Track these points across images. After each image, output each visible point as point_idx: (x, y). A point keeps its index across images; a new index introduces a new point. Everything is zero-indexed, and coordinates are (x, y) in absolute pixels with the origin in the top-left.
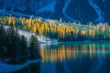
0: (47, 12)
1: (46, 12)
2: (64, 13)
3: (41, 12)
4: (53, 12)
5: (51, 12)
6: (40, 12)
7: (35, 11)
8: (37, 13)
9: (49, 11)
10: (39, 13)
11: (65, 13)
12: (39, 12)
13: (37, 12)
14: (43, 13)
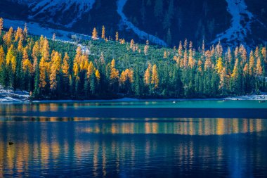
0: (67, 8)
1: (64, 8)
2: (120, 11)
3: (48, 6)
4: (85, 7)
5: (81, 7)
6: (45, 8)
7: (30, 5)
8: (33, 10)
9: (74, 4)
10: (42, 11)
11: (123, 12)
12: (42, 7)
13: (37, 7)
14: (53, 12)
